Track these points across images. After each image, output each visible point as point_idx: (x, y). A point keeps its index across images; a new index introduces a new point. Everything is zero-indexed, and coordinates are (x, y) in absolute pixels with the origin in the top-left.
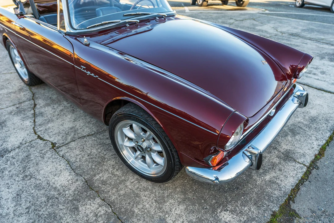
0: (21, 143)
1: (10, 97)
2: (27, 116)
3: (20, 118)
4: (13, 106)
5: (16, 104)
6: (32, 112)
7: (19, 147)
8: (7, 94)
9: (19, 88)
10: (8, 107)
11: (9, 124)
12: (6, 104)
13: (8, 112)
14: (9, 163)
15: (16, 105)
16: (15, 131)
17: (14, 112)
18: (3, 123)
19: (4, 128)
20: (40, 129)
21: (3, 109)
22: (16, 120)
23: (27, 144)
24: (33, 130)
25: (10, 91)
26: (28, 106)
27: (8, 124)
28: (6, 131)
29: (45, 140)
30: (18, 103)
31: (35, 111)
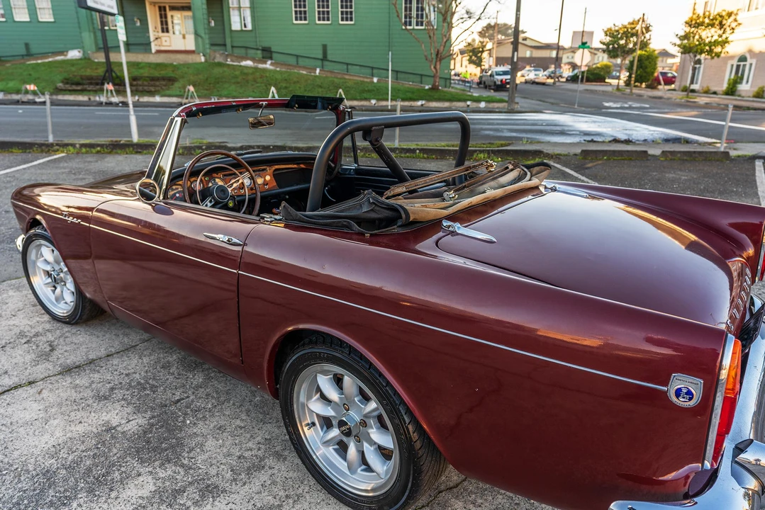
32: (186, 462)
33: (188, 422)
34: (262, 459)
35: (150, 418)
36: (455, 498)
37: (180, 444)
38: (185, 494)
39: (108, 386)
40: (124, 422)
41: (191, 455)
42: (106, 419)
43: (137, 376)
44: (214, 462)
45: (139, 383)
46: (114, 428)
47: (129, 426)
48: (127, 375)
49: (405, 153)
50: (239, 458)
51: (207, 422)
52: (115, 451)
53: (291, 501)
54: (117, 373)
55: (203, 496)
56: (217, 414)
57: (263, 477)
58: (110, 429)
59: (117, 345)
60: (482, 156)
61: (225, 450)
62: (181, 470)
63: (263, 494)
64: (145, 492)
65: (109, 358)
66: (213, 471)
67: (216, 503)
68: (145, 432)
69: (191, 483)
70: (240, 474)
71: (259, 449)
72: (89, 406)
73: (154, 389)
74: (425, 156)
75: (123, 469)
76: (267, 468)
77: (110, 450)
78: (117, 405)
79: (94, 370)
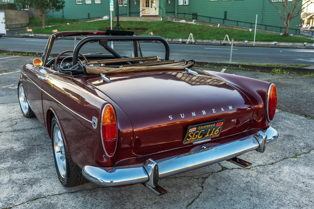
32: (25, 161)
33: (36, 151)
34: (49, 166)
35: (26, 148)
36: (102, 190)
37: (28, 157)
38: (16, 169)
39: (22, 137)
40: (18, 147)
41: (28, 160)
42: (13, 146)
43: (34, 136)
44: (34, 163)
45: (33, 138)
46: (13, 149)
47: (18, 149)
48: (31, 135)
49: (233, 67)
50: (42, 164)
51: (42, 153)
52: (8, 154)
53: (46, 179)
54: (29, 134)
55: (21, 171)
56: (48, 151)
57: (44, 171)
58: (12, 148)
59: (37, 126)
60: (277, 70)
61: (40, 161)
62: (21, 163)
63: (39, 175)
64: (6, 166)
65: (30, 129)
66: (30, 166)
67: (23, 174)
68: (21, 151)
69: (21, 167)
70: (38, 168)
71: (51, 163)
72: (11, 141)
73: (36, 140)
74: (244, 69)
75: (5, 160)
76: (48, 168)
77: (6, 154)
78: (20, 143)
79: (23, 132)
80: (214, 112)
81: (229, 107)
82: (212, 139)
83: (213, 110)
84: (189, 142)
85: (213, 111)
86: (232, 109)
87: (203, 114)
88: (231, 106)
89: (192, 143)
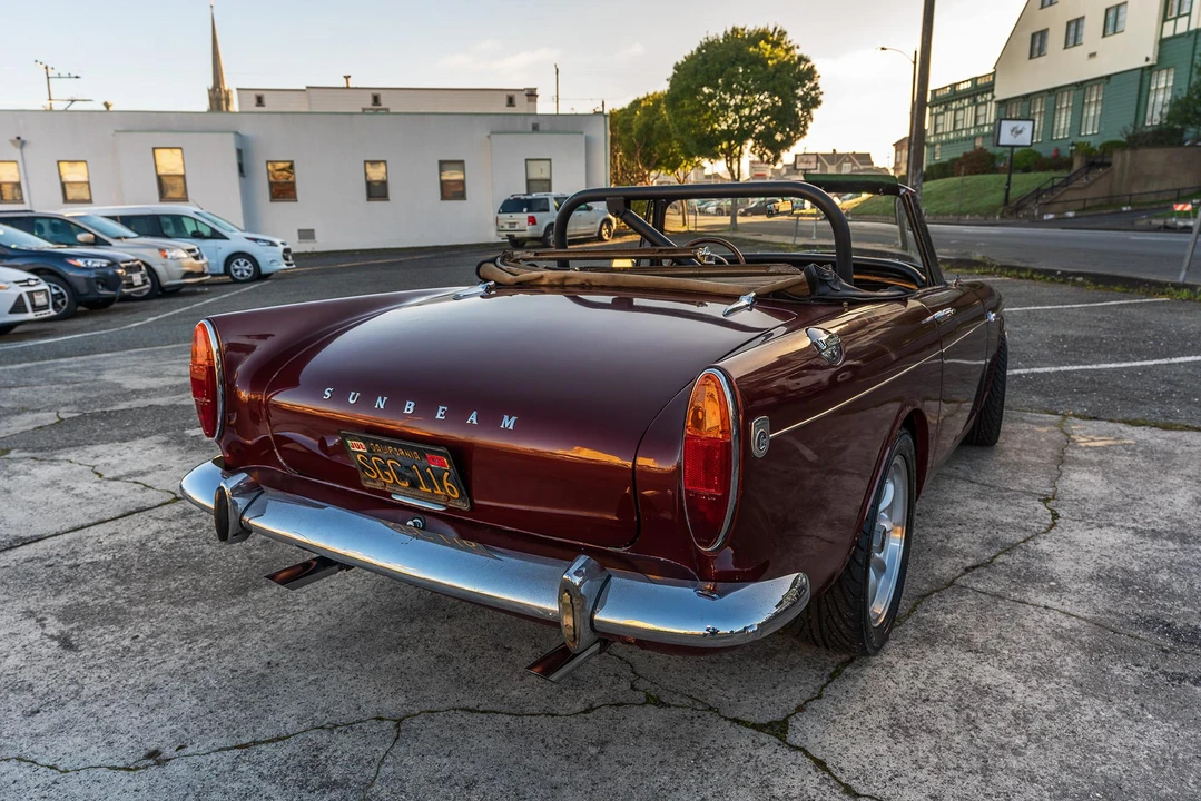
0: (1101, 527)
1: (999, 636)
2: (1028, 557)
3: (1050, 565)
4: (1027, 600)
5: (1011, 603)
6: (1002, 558)
7: (1110, 525)
8: (996, 653)
9: (925, 647)
10: (1046, 607)
11: (1088, 568)
12: (1041, 620)
13: (1061, 596)
14: (1148, 520)
15: (1017, 598)
16: (1091, 548)
17: (1045, 586)
18: (1099, 577)
19: (1108, 567)
20: (1036, 525)
21: (1064, 613)
22: (1061, 566)
23: (1090, 521)
24: (1052, 531)
25: (966, 659)
26: (989, 579)
27: (1090, 571)
28: (1110, 558)
29: (1052, 510)
30: (1003, 598)
31: (995, 557)
80: (438, 417)
81: (506, 417)
82: (450, 510)
83: (441, 408)
84: (378, 486)
85: (440, 412)
86: (511, 428)
87: (406, 411)
88: (514, 418)
89: (388, 495)
